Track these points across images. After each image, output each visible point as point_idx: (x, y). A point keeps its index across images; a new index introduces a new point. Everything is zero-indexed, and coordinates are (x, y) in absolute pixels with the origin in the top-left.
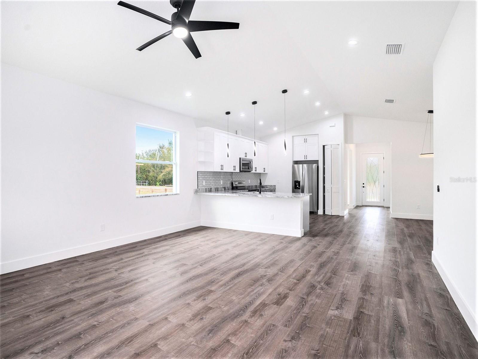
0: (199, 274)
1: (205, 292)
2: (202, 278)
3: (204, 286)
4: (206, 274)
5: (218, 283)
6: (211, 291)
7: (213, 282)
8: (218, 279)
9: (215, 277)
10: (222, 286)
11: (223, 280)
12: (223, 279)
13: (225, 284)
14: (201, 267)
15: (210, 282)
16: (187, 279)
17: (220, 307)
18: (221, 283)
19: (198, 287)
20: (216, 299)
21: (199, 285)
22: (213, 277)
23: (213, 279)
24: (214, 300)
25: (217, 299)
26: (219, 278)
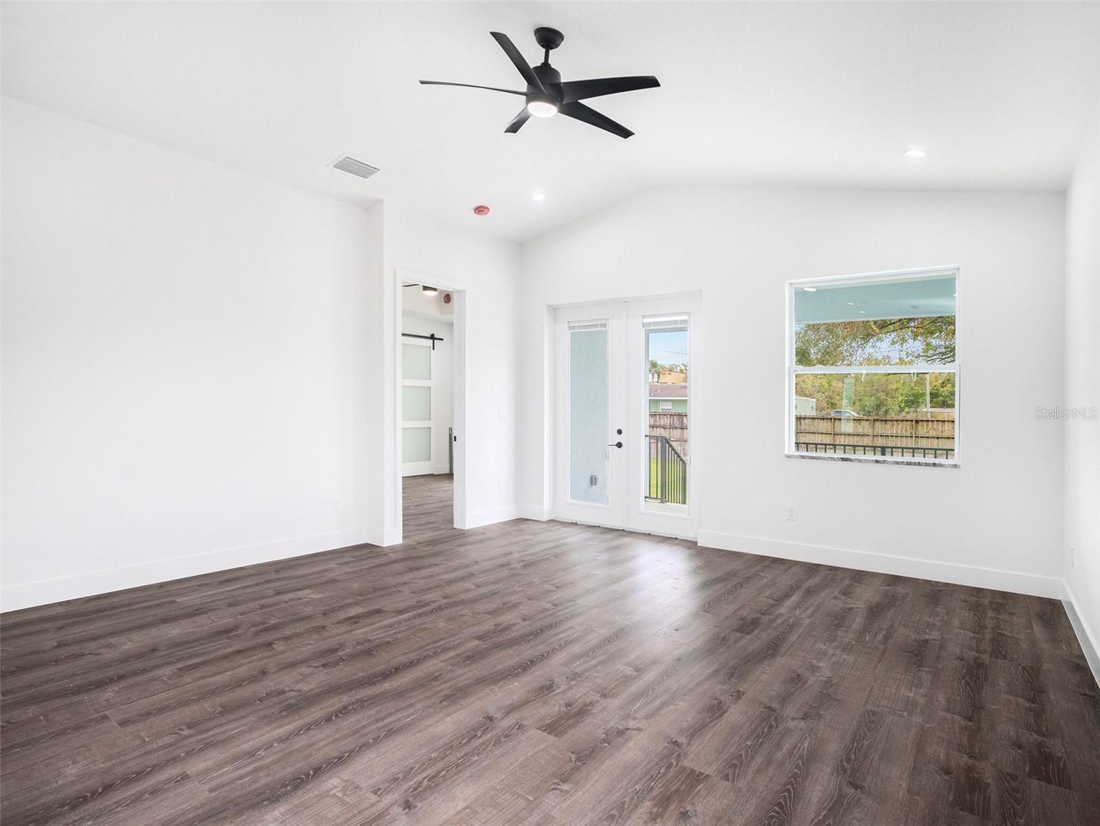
0: (502, 683)
1: (492, 637)
2: (495, 670)
3: (492, 649)
4: (482, 682)
5: (458, 654)
6: (480, 638)
7: (469, 658)
8: (454, 665)
9: (460, 672)
10: (454, 647)
11: (442, 662)
12: (442, 664)
13: (444, 650)
14: (492, 710)
15: (476, 657)
16: (533, 669)
17: (473, 613)
18: (452, 654)
19: (506, 648)
20: (476, 624)
21: (503, 653)
22: (465, 670)
23: (465, 667)
24: (479, 623)
25: (474, 625)
26: (450, 668)
